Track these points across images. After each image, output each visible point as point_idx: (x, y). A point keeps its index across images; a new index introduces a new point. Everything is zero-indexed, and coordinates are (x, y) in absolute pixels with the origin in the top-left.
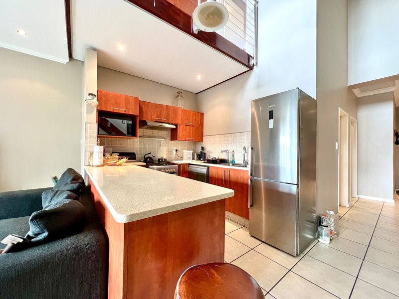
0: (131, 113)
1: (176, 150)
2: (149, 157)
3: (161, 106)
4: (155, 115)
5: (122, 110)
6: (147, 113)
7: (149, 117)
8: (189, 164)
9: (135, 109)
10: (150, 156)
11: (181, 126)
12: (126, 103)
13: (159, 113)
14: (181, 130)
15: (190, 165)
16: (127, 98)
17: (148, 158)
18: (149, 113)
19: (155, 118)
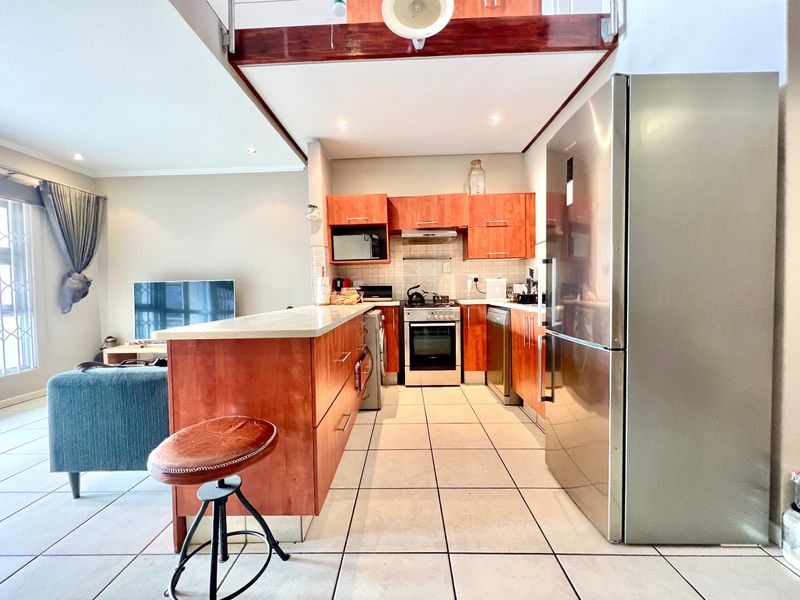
0: (375, 221)
1: (476, 280)
2: (416, 294)
3: (427, 199)
4: (419, 216)
5: (360, 220)
6: (405, 218)
7: (409, 223)
8: (489, 306)
9: (382, 214)
10: (418, 290)
11: (477, 230)
12: (367, 207)
13: (424, 213)
14: (476, 237)
15: (490, 309)
16: (368, 198)
17: (413, 294)
18: (408, 216)
19: (418, 223)
